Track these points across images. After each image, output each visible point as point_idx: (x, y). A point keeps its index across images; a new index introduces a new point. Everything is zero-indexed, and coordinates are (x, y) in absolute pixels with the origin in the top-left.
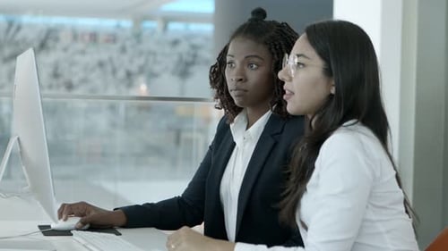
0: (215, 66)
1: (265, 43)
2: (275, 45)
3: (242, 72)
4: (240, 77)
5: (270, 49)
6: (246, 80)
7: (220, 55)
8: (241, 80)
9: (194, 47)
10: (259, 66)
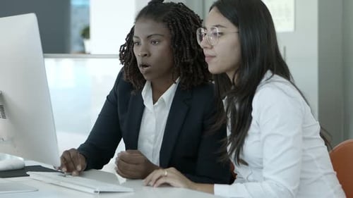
0: (124, 46)
2: (173, 22)
6: (150, 55)
7: (128, 36)
10: (159, 41)
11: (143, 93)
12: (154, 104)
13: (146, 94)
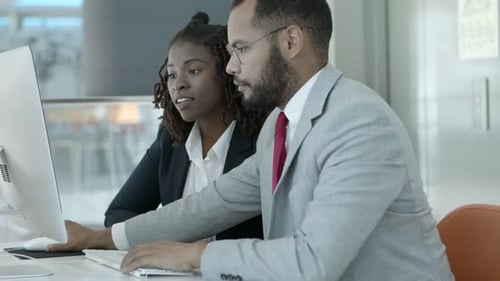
1: (206, 44)
2: (218, 45)
3: (184, 79)
4: (181, 85)
5: (212, 50)
6: (189, 87)
8: (183, 87)
9: (54, 45)
10: (200, 70)
11: (188, 145)
12: (204, 158)
13: (192, 146)
